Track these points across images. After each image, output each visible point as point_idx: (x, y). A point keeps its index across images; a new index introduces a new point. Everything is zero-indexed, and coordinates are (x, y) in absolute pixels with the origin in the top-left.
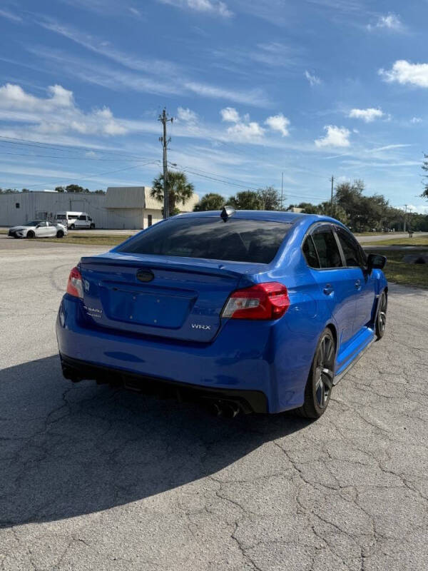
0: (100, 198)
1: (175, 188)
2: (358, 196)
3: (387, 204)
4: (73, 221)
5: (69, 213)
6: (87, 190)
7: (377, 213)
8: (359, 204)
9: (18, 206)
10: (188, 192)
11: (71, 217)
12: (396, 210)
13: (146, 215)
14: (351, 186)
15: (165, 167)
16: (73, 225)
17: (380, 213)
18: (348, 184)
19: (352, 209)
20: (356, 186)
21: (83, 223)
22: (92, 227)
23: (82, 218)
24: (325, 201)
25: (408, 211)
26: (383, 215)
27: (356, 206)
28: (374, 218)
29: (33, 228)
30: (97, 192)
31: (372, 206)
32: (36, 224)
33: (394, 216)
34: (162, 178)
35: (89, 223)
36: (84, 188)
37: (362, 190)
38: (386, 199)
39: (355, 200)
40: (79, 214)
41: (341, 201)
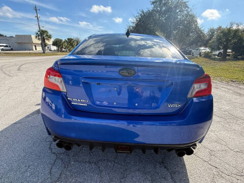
0: (13, 39)
1: (45, 35)
4: (2, 47)
6: (6, 36)
10: (50, 37)
13: (33, 45)
15: (39, 27)
16: (3, 49)
21: (7, 48)
22: (12, 50)
23: (6, 46)
30: (10, 37)
34: (39, 31)
35: (10, 48)
36: (4, 35)
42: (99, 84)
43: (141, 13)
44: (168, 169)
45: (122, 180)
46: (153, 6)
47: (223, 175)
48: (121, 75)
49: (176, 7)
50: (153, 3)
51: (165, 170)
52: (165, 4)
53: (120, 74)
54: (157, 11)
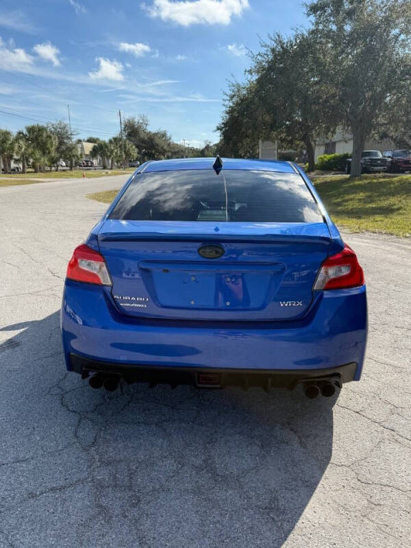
2: (144, 131)
3: (170, 139)
7: (162, 148)
8: (146, 138)
12: (177, 145)
14: (136, 120)
17: (165, 147)
18: (133, 119)
19: (141, 144)
20: (141, 121)
24: (115, 136)
25: (187, 146)
26: (168, 150)
27: (143, 141)
28: (160, 153)
31: (157, 141)
33: (176, 150)
37: (147, 125)
38: (168, 135)
39: (142, 135)
41: (129, 135)
42: (167, 271)
43: (273, 44)
44: (295, 432)
45: (207, 445)
46: (312, 18)
47: (400, 439)
48: (202, 256)
49: (388, 22)
50: (314, 9)
51: (292, 432)
52: (350, 14)
53: (199, 254)
54: (328, 35)
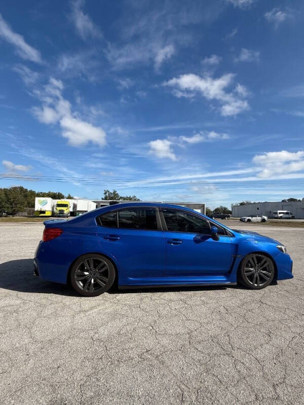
0: (299, 203)
4: (281, 215)
5: (279, 211)
9: (258, 209)
11: (280, 213)
16: (281, 217)
21: (287, 216)
22: (293, 218)
23: (287, 213)
29: (250, 218)
32: (252, 217)
35: (291, 216)
40: (285, 211)
